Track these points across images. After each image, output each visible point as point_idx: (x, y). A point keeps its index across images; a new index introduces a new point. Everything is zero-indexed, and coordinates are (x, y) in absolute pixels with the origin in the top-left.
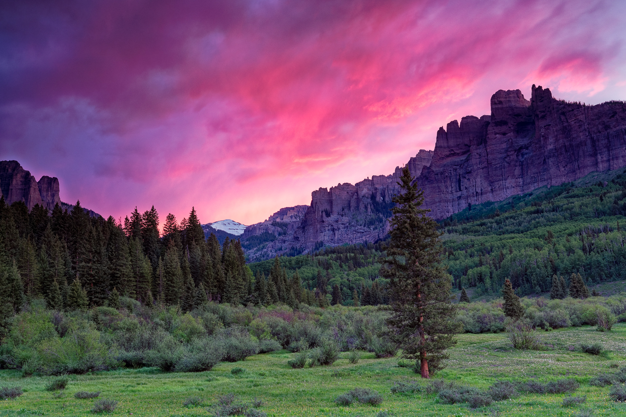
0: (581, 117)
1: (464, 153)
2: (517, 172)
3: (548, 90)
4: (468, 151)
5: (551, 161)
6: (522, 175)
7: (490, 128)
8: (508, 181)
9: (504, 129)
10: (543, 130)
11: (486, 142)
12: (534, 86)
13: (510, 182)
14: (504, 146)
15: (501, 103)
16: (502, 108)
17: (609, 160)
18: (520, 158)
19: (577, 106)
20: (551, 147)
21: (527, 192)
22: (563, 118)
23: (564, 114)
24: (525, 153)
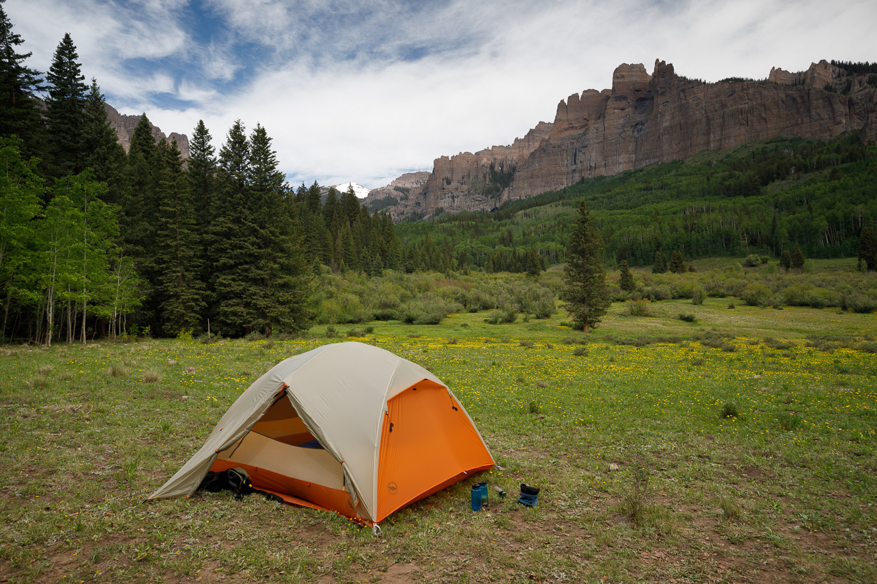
0: (700, 95)
1: (582, 127)
2: (631, 147)
3: (671, 65)
4: (586, 125)
5: (665, 138)
6: (635, 152)
7: (609, 102)
8: (622, 156)
9: (623, 104)
10: (661, 107)
11: (604, 117)
12: (657, 60)
13: (623, 158)
14: (621, 121)
15: (623, 77)
16: (623, 83)
17: (721, 140)
18: (636, 134)
19: (697, 83)
20: (666, 124)
21: (638, 168)
22: (682, 95)
23: (683, 91)
24: (641, 130)
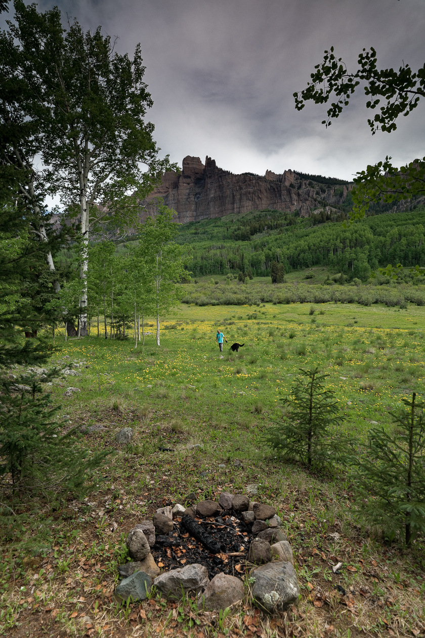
0: (229, 181)
1: (166, 192)
2: (193, 207)
3: (214, 160)
4: (168, 191)
5: (211, 204)
6: (196, 210)
7: (181, 179)
9: (188, 180)
10: (209, 185)
11: (178, 187)
12: (207, 156)
13: (189, 214)
14: (188, 191)
15: (188, 164)
16: (188, 168)
17: (240, 208)
18: (196, 199)
19: (228, 173)
20: (212, 196)
21: (198, 220)
22: (220, 179)
23: (221, 177)
24: (199, 197)
